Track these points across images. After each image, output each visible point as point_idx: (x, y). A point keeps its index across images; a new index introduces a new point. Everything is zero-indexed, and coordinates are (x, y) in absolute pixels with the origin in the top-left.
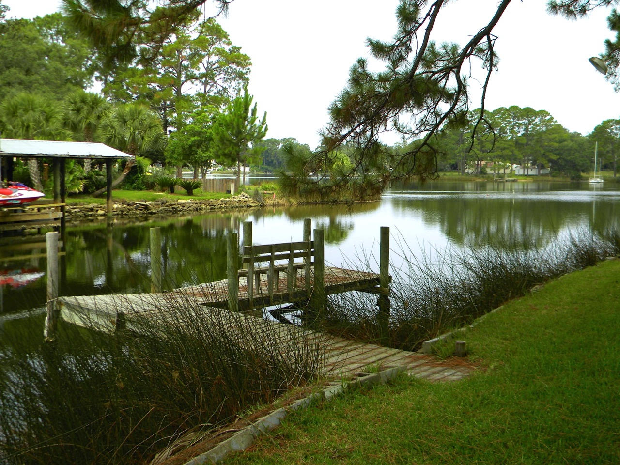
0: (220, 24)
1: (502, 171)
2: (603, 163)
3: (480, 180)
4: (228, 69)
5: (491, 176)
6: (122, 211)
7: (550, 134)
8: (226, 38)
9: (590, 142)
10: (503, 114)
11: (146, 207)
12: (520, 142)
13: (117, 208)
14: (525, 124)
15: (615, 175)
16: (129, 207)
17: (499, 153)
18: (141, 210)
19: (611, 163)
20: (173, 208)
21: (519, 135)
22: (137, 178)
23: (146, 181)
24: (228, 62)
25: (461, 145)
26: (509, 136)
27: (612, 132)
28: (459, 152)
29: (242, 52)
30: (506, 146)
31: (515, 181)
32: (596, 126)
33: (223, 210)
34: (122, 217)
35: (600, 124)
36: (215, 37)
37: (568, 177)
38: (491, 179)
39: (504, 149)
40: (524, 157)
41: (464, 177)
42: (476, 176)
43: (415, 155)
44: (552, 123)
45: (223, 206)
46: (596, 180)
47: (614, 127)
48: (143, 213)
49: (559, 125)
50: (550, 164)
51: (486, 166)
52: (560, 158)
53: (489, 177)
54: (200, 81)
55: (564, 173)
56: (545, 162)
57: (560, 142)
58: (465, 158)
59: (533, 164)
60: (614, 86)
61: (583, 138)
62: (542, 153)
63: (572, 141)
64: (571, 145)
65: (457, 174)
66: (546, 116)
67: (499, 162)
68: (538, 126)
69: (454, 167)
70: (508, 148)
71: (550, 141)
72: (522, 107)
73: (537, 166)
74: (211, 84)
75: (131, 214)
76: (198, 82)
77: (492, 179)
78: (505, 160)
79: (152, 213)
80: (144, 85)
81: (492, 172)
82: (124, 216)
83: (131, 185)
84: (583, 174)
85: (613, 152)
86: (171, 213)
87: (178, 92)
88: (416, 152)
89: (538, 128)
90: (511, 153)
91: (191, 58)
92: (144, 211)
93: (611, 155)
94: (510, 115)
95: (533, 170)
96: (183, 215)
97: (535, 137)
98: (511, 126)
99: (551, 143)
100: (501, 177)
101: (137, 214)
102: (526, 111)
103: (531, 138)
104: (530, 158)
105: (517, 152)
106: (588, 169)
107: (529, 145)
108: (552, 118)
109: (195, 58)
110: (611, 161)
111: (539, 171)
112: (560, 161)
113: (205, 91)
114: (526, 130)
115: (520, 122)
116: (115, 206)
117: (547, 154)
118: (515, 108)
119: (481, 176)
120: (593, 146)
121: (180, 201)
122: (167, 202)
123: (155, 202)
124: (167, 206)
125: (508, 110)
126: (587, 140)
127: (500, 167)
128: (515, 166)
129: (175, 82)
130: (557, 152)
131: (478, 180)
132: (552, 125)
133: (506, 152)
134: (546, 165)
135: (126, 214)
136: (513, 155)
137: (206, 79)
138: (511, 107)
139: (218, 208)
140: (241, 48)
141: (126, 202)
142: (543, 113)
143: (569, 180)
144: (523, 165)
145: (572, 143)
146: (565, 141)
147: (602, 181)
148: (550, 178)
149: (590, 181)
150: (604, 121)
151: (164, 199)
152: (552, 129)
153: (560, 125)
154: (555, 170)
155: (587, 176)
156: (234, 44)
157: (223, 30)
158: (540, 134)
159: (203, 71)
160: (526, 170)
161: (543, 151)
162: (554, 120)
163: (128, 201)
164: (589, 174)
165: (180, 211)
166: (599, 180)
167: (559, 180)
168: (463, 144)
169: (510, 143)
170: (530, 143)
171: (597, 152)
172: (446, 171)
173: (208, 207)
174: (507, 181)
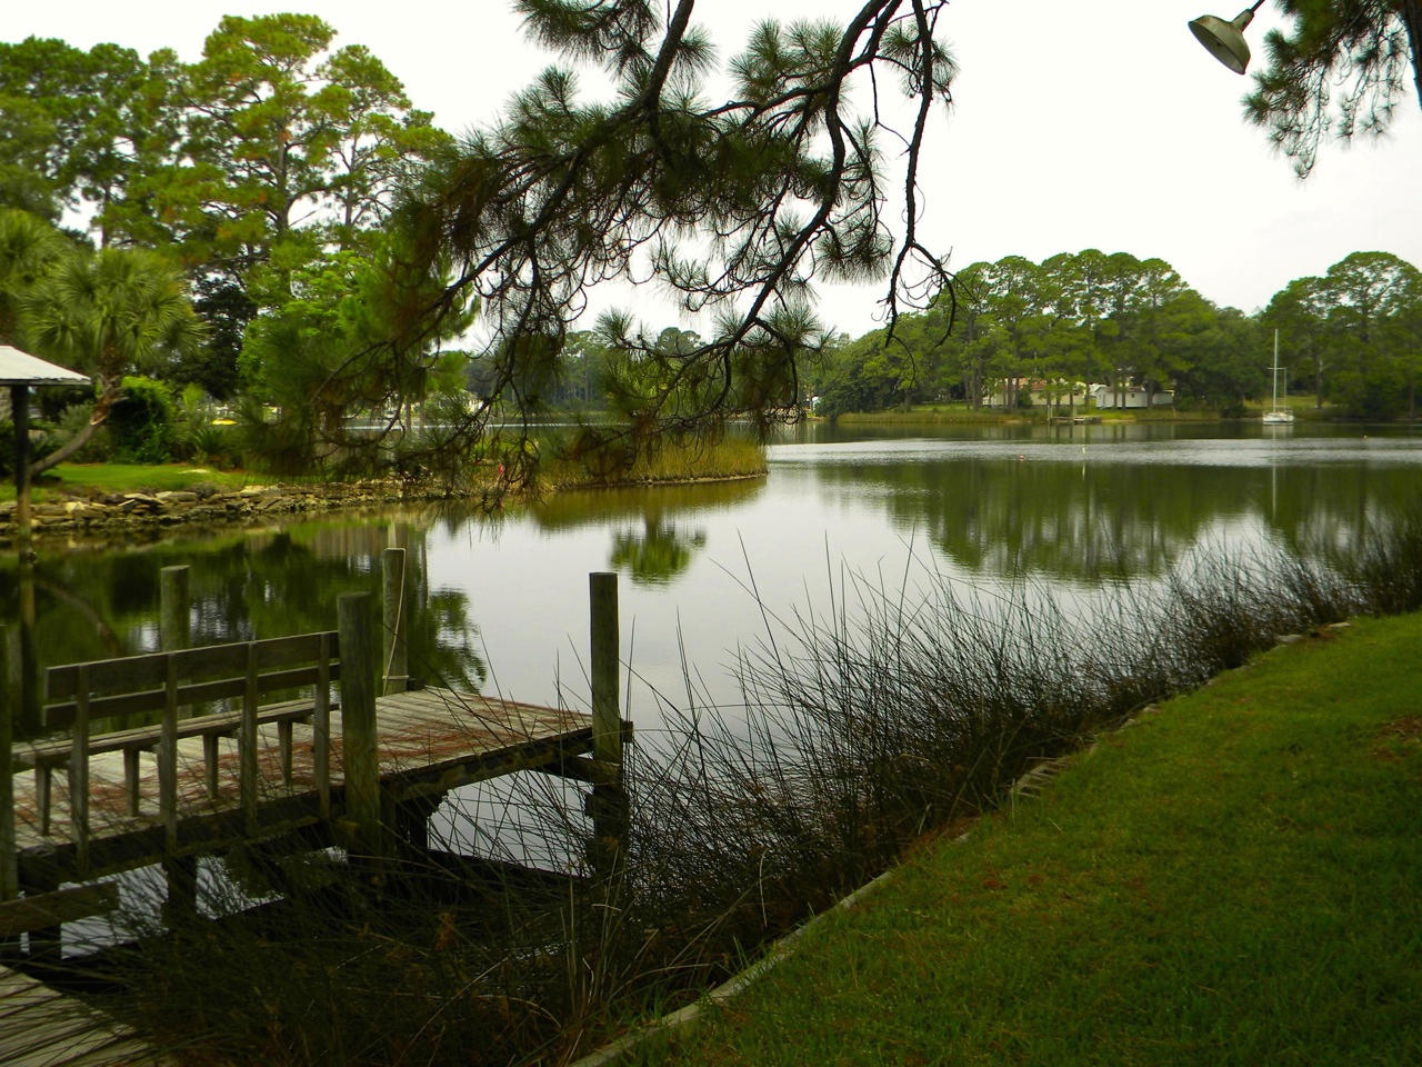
0: (378, 57)
1: (1065, 400)
2: (1293, 378)
3: (1015, 422)
4: (404, 167)
5: (1041, 412)
6: (88, 519)
7: (1172, 314)
8: (397, 92)
9: (1261, 330)
10: (1067, 269)
11: (154, 508)
12: (1105, 333)
13: (75, 512)
14: (1114, 292)
15: (1320, 403)
16: (109, 509)
17: (1059, 359)
18: (140, 514)
19: (1311, 377)
20: (229, 507)
21: (1103, 316)
22: (149, 433)
23: (171, 440)
24: (403, 149)
25: (972, 342)
26: (1080, 318)
27: (1311, 306)
28: (967, 358)
29: (436, 124)
30: (1073, 342)
31: (1094, 422)
32: (1276, 292)
33: (364, 508)
34: (88, 535)
35: (1284, 289)
36: (369, 90)
37: (1213, 410)
38: (1039, 418)
39: (1070, 348)
40: (1116, 366)
41: (979, 415)
42: (1007, 412)
43: (726, 355)
44: (1177, 289)
45: (363, 498)
46: (1276, 415)
47: (1314, 295)
48: (146, 523)
49: (1193, 293)
50: (1174, 383)
51: (1029, 389)
52: (1196, 369)
53: (1036, 414)
54: (338, 197)
55: (1205, 402)
56: (1161, 376)
57: (1196, 330)
58: (983, 370)
59: (1136, 382)
60: (1296, 160)
61: (1245, 323)
62: (1156, 356)
63: (1222, 327)
64: (1218, 337)
65: (965, 408)
66: (1162, 273)
67: (1058, 380)
68: (1144, 294)
69: (958, 393)
70: (1076, 348)
71: (1172, 330)
72: (1108, 252)
73: (1146, 386)
74: (364, 202)
75: (110, 526)
76: (331, 198)
77: (1043, 418)
78: (1072, 374)
79: (168, 522)
80: (192, 204)
81: (1044, 402)
82: (92, 531)
83: (134, 450)
84: (1247, 404)
85: (1315, 351)
86: (224, 521)
87: (282, 221)
88: (731, 344)
89: (1145, 299)
90: (1084, 358)
91: (310, 140)
92: (150, 517)
93: (1309, 358)
94: (1080, 270)
95: (1137, 396)
96: (256, 524)
97: (1140, 321)
98: (1084, 296)
99: (1175, 334)
100: (1064, 412)
101: (128, 525)
102: (1116, 261)
103: (1129, 322)
104: (1130, 369)
105: (1098, 356)
106: (1259, 391)
107: (1126, 338)
108: (1176, 277)
109: (322, 139)
110: (1312, 373)
111: (1150, 400)
112: (1197, 374)
113: (348, 219)
114: (1119, 304)
115: (1104, 286)
116: (71, 506)
117: (1167, 358)
118: (1092, 254)
119: (1019, 411)
120: (1270, 340)
121: (248, 490)
122: (214, 492)
123: (183, 493)
124: (214, 502)
125: (1075, 260)
126: (1256, 325)
127: (1061, 391)
128: (1095, 387)
129: (270, 198)
130: (1187, 354)
131: (1011, 422)
132: (1176, 294)
133: (1075, 356)
134: (1165, 385)
135: (97, 527)
136: (1092, 362)
137: (350, 190)
138: (1082, 254)
139: (351, 505)
140: (432, 115)
141: (100, 494)
142: (1157, 266)
143: (1217, 418)
144: (1112, 387)
145: (1222, 334)
146: (1205, 327)
147: (1291, 418)
148: (1175, 414)
149: (1265, 419)
150: (1292, 283)
151: (207, 484)
152: (1177, 302)
153: (1195, 292)
154: (1186, 395)
155: (1258, 407)
156: (415, 107)
157: (388, 73)
158: (1150, 313)
159: (343, 170)
160: (1120, 396)
161: (1156, 353)
162: (1182, 280)
163: (107, 493)
164: (1260, 402)
165: (248, 513)
166: (1283, 416)
167: (1195, 417)
168: (975, 338)
169: (1083, 336)
170: (1127, 334)
171: (1279, 352)
172: (940, 402)
173: (324, 502)
174: (1076, 423)
